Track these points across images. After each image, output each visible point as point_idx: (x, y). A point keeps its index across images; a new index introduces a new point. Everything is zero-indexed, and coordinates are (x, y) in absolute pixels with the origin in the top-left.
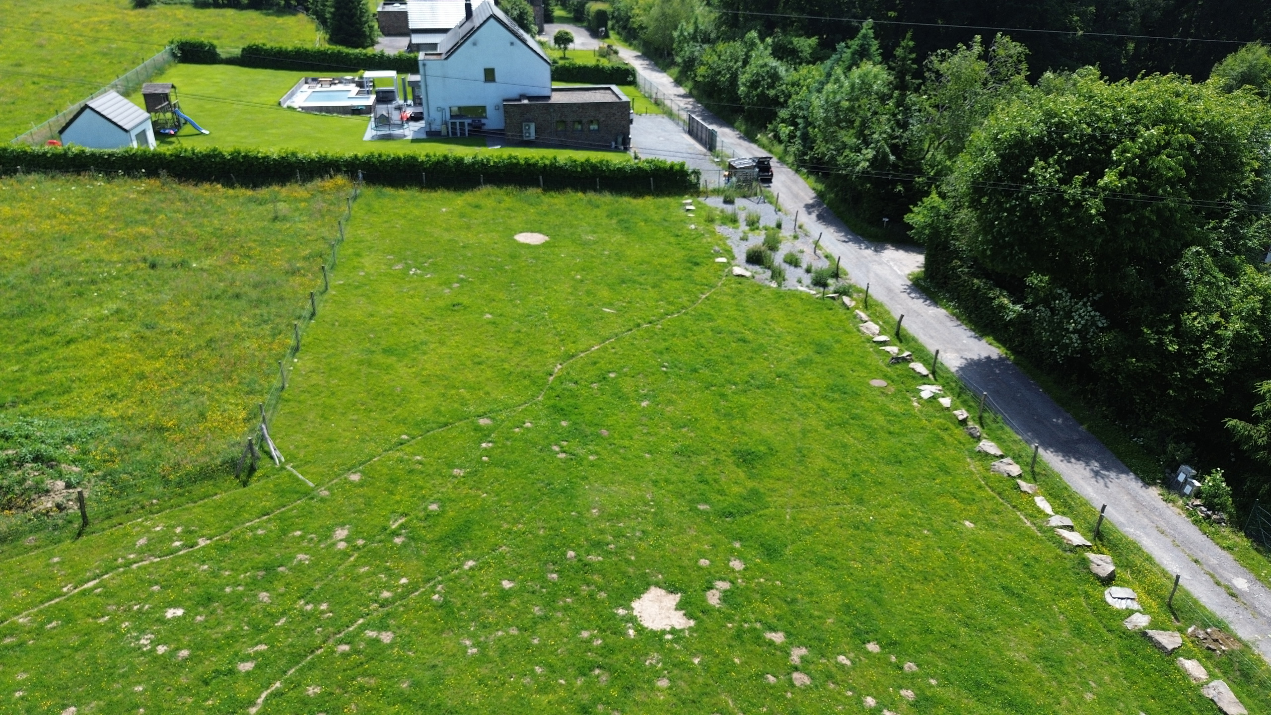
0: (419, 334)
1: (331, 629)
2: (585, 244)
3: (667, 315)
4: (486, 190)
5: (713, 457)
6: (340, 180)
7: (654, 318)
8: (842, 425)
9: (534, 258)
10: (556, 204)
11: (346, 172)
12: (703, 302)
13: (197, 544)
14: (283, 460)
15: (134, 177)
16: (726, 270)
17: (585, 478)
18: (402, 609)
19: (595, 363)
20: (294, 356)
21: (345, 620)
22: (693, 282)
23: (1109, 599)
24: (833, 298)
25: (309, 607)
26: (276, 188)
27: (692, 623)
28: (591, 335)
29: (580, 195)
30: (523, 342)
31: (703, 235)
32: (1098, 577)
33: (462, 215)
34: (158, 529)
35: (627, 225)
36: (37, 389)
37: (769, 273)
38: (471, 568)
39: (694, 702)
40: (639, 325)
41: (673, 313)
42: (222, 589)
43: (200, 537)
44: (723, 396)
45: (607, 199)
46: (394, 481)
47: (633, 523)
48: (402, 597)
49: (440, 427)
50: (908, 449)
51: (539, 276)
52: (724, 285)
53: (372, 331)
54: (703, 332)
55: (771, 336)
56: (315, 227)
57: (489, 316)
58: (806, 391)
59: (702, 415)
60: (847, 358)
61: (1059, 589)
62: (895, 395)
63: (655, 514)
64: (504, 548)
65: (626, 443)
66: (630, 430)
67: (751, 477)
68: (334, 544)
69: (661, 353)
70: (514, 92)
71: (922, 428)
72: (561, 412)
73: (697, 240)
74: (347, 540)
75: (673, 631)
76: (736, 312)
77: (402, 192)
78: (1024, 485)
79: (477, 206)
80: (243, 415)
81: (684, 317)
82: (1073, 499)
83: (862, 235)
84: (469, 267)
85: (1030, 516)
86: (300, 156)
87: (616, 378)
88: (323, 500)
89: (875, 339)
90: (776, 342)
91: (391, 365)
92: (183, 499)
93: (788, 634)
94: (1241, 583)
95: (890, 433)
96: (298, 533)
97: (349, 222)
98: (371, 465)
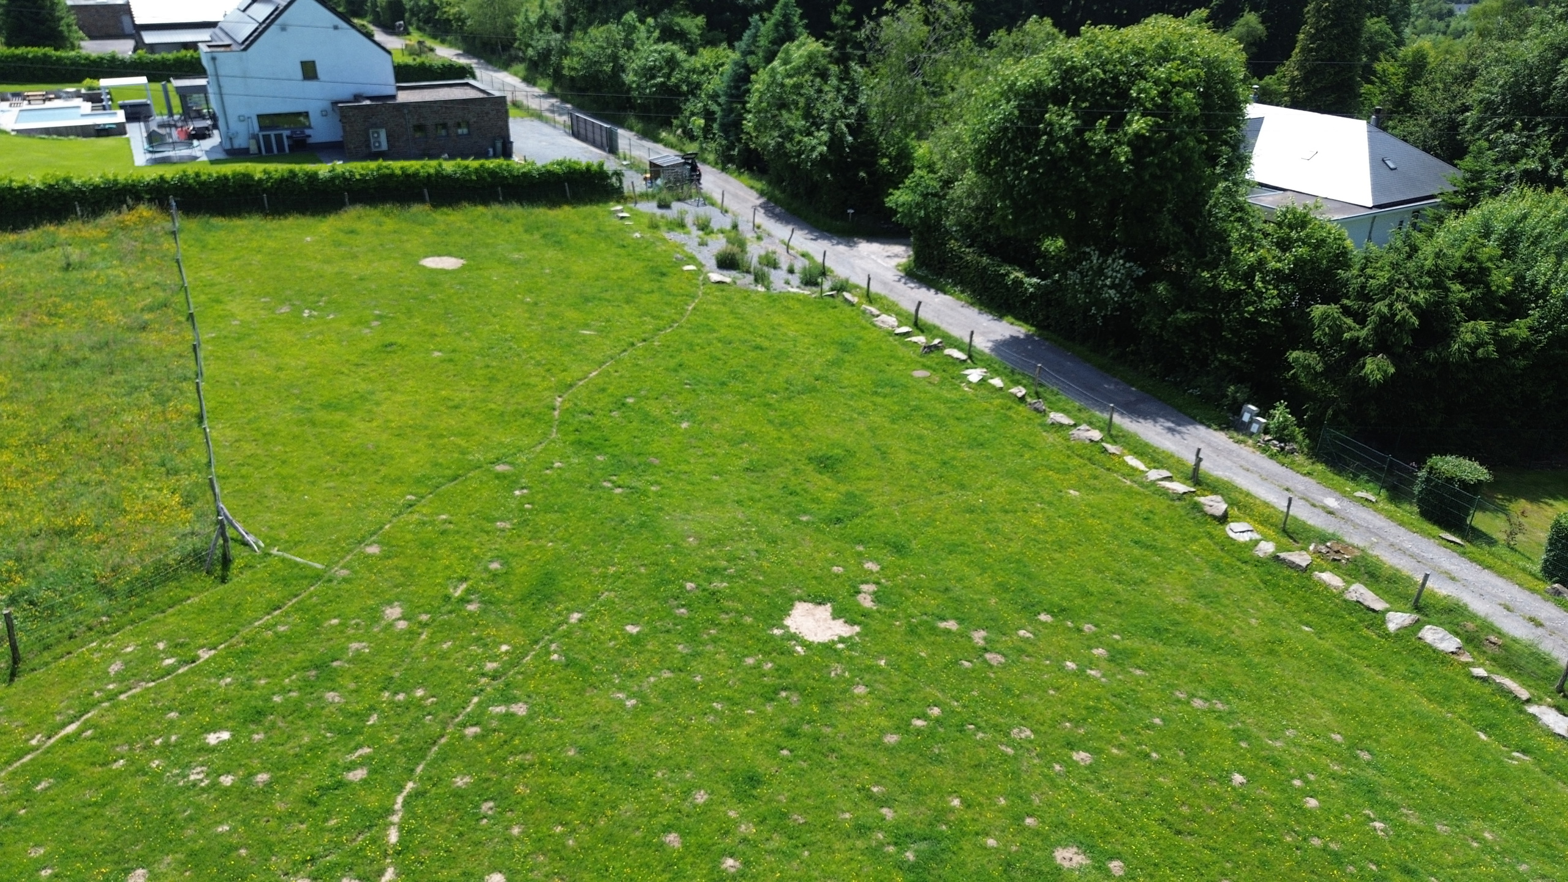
0: (357, 383)
1: (445, 714)
2: (515, 263)
3: (660, 330)
4: (355, 211)
5: (791, 467)
6: (144, 211)
7: (646, 335)
8: (907, 418)
9: (460, 284)
10: (454, 222)
11: (150, 201)
12: (693, 314)
13: (198, 657)
14: (262, 545)
16: (701, 278)
17: (661, 509)
19: (603, 390)
21: (454, 702)
22: (670, 294)
23: (1232, 535)
24: (832, 296)
25: (401, 697)
27: (857, 629)
28: (581, 361)
29: (481, 209)
30: (499, 377)
31: (654, 243)
32: (1214, 517)
33: (337, 244)
34: (129, 649)
35: (555, 239)
37: (750, 278)
38: (580, 621)
39: (901, 701)
40: (632, 344)
41: (665, 328)
42: (268, 700)
43: (198, 649)
44: (768, 406)
45: (515, 211)
46: (428, 545)
47: (741, 545)
48: (513, 664)
49: (450, 481)
50: (983, 432)
51: (478, 303)
52: (706, 293)
53: (293, 386)
54: (711, 344)
55: (786, 341)
56: (137, 271)
57: (437, 354)
58: (853, 391)
59: (757, 428)
60: (877, 354)
61: (1185, 535)
62: (942, 383)
63: (759, 532)
65: (684, 467)
66: (682, 455)
67: (840, 481)
68: (391, 625)
69: (675, 371)
70: (345, 92)
71: (986, 410)
72: (590, 446)
73: (650, 249)
74: (405, 618)
75: (842, 640)
76: (735, 320)
77: (237, 222)
79: (352, 232)
81: (680, 330)
82: (1158, 453)
83: (828, 231)
84: (381, 301)
85: (1126, 475)
86: (77, 182)
87: (636, 402)
88: (345, 581)
89: (896, 332)
90: (795, 346)
91: (343, 421)
92: (145, 610)
93: (960, 621)
94: (1332, 502)
95: (958, 419)
96: (335, 621)
98: (385, 533)
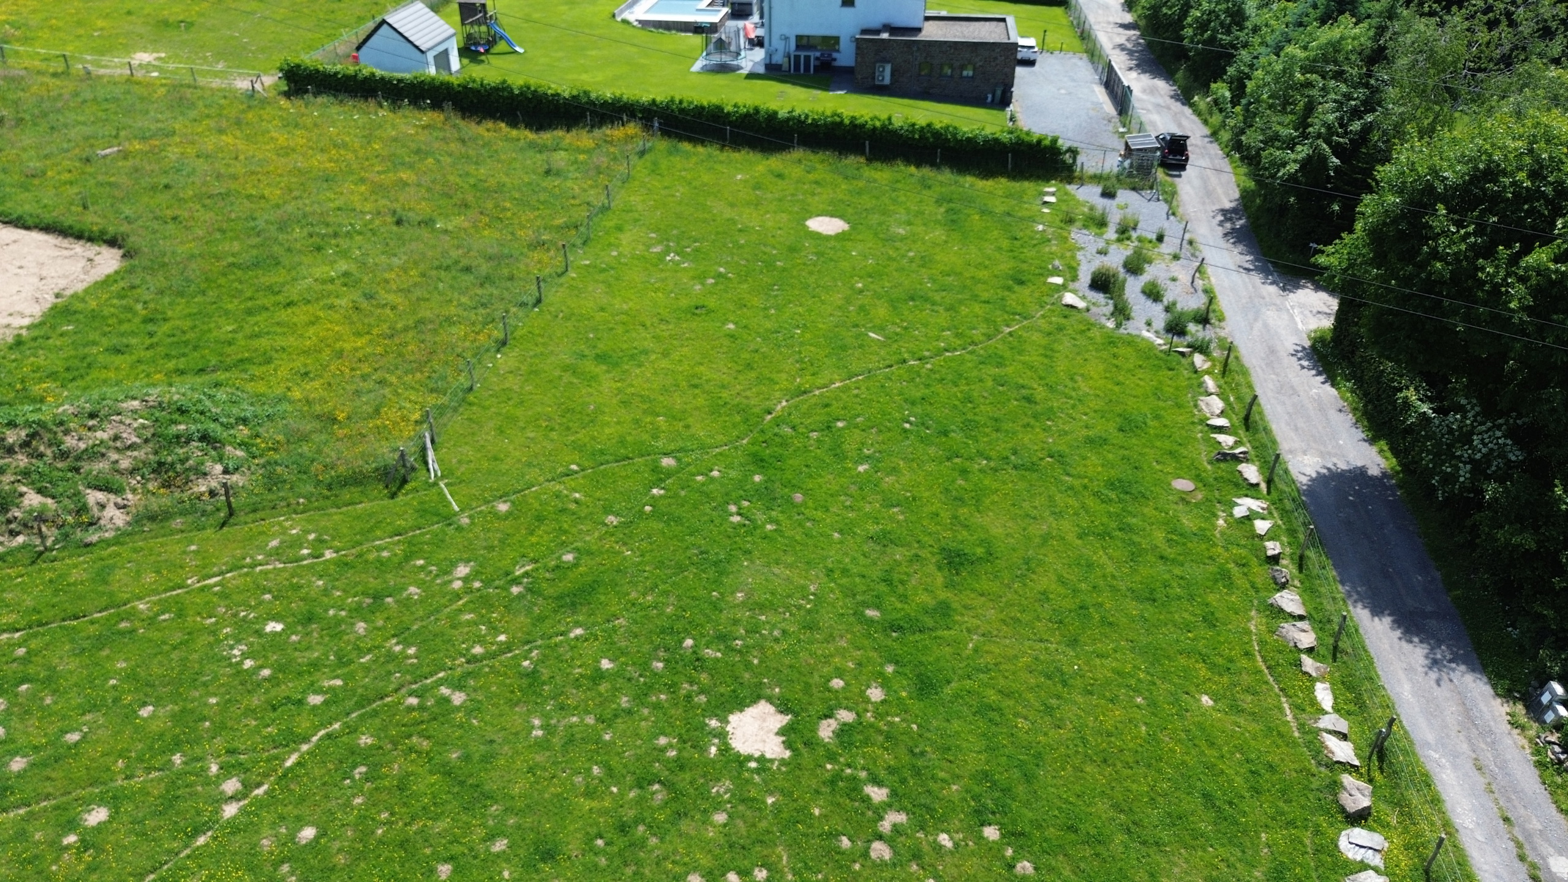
0: (645, 339)
1: (408, 677)
2: (890, 239)
3: (947, 351)
4: (798, 154)
5: (913, 552)
6: (632, 129)
7: (927, 354)
9: (816, 254)
10: (875, 181)
11: (641, 119)
12: (1003, 340)
13: (322, 555)
14: (439, 474)
15: (420, 108)
16: (1056, 296)
17: (748, 552)
18: (487, 670)
19: (827, 406)
20: (498, 351)
21: (426, 670)
22: (1003, 309)
23: (1343, 843)
24: (1182, 354)
25: (398, 648)
26: (560, 133)
27: (787, 754)
28: (838, 368)
29: (912, 169)
30: (755, 366)
31: (1049, 240)
32: (1343, 810)
33: (757, 186)
34: (294, 532)
35: (955, 217)
36: (240, 356)
37: (1111, 307)
38: (577, 638)
39: (743, 848)
40: (905, 361)
41: (955, 350)
42: (326, 611)
43: (328, 548)
44: (964, 472)
45: (944, 179)
46: (540, 519)
47: (774, 619)
48: (493, 656)
49: (617, 461)
50: (1175, 584)
51: (811, 280)
52: (1043, 316)
53: (595, 330)
54: (981, 381)
55: (1071, 398)
56: (585, 186)
57: (731, 326)
58: (1077, 483)
59: (927, 494)
60: (1158, 444)
61: (1283, 814)
62: (1197, 505)
63: (809, 611)
64: (621, 620)
65: (819, 514)
66: (830, 500)
67: (949, 585)
68: (451, 582)
69: (913, 403)
70: (875, 22)
71: (1211, 558)
72: (759, 462)
73: (1036, 249)
74: (466, 579)
75: (762, 759)
76: (1040, 359)
77: (700, 149)
78: (1309, 664)
79: (780, 176)
80: (417, 416)
81: (968, 357)
82: (1373, 696)
83: (1277, 262)
84: (736, 258)
85: (1298, 708)
86: (593, 96)
87: (843, 428)
88: (459, 529)
89: (1209, 422)
90: (1073, 407)
91: (597, 375)
92: (328, 503)
93: (893, 793)
95: (1162, 558)
96: (421, 562)
97: (626, 185)
98: (525, 496)
